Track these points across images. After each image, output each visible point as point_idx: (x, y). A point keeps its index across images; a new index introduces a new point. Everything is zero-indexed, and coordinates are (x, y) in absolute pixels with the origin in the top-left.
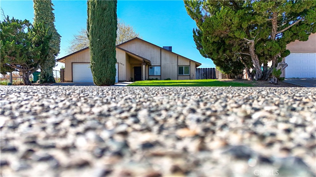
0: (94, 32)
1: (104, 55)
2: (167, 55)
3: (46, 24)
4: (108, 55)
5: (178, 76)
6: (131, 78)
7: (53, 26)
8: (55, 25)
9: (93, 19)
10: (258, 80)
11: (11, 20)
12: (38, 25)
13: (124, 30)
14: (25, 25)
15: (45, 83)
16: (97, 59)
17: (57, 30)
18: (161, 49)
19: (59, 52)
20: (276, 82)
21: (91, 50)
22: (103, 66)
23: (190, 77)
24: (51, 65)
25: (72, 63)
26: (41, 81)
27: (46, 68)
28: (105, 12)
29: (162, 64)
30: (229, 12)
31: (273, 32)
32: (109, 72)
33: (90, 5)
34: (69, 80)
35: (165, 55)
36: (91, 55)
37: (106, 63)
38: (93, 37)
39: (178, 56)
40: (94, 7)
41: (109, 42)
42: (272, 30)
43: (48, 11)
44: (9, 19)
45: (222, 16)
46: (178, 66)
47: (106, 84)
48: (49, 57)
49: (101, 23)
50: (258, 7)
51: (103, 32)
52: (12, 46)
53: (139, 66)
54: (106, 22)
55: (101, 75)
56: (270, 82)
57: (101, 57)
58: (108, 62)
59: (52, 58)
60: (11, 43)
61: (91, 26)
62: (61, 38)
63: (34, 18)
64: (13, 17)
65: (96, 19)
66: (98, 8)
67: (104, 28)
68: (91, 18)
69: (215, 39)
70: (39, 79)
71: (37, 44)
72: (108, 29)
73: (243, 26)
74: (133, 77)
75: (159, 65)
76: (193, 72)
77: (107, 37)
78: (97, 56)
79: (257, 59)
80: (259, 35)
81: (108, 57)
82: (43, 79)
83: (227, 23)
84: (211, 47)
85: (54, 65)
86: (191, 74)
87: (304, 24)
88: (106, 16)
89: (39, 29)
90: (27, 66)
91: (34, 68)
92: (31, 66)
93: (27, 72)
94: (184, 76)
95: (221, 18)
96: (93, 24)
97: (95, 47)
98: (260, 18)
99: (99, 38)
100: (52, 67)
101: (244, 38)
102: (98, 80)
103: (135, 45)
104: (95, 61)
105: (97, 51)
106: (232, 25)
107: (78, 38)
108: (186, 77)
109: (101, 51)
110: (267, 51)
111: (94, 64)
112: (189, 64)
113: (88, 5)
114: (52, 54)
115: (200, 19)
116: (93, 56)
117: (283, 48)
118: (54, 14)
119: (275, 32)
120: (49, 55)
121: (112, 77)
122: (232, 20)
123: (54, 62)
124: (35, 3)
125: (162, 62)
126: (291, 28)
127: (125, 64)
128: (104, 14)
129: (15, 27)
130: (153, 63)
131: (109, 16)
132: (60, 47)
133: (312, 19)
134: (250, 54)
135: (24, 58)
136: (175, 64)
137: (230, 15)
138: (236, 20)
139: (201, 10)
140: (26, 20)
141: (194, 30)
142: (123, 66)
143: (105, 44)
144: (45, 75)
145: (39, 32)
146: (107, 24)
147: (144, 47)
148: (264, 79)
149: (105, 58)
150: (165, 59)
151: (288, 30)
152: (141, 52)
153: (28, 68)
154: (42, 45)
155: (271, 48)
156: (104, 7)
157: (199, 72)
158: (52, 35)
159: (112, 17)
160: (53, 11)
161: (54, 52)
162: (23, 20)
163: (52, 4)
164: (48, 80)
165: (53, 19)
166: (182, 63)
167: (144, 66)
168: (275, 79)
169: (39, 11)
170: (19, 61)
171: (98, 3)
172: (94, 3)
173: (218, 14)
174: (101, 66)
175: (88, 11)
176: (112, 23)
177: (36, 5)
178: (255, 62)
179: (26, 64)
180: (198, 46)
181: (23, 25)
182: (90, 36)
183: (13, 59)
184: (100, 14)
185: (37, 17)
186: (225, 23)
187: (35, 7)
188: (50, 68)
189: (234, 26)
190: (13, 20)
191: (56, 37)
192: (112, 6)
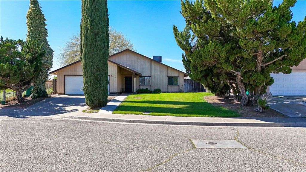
0: (87, 56)
1: (97, 79)
2: (157, 66)
3: (40, 40)
4: (100, 78)
5: (167, 86)
6: (122, 88)
7: (46, 42)
8: (48, 41)
9: (86, 43)
10: (244, 105)
11: (4, 40)
12: (32, 43)
13: (115, 37)
14: (18, 44)
15: (38, 98)
16: (90, 82)
17: (49, 45)
18: (151, 60)
19: (52, 66)
20: (261, 111)
21: (84, 73)
22: (95, 89)
23: (179, 87)
24: (43, 80)
25: (64, 75)
26: (34, 96)
27: (39, 83)
28: (98, 36)
29: (152, 75)
30: (217, 46)
31: (258, 64)
32: (101, 94)
33: (83, 30)
34: (61, 92)
35: (154, 65)
36: (84, 78)
37: (98, 86)
38: (86, 61)
39: (167, 67)
40: (87, 31)
41: (102, 65)
42: (258, 63)
43: (41, 27)
44: (3, 39)
45: (210, 49)
46: (167, 76)
47: (98, 105)
48: (42, 72)
49: (94, 47)
50: (244, 44)
51: (96, 56)
52: (6, 68)
53: (130, 76)
54: (98, 46)
55: (93, 97)
56: (256, 111)
57: (93, 80)
58: (101, 85)
59: (45, 73)
60: (5, 65)
61: (84, 49)
62: (53, 53)
63: (28, 34)
64: (7, 38)
65: (89, 44)
66: (90, 33)
67: (96, 52)
68: (84, 42)
69: (203, 68)
70: (31, 94)
71: (31, 61)
72: (100, 53)
73: (230, 59)
74: (124, 88)
75: (150, 75)
76: (182, 83)
77: (100, 61)
78: (89, 80)
79: (243, 87)
80: (246, 67)
81: (100, 80)
82: (36, 94)
83: (215, 56)
84: (200, 75)
85: (47, 79)
86: (180, 84)
87: (288, 59)
88: (99, 40)
89: (32, 46)
90: (21, 84)
91: (27, 85)
92: (24, 84)
93: (20, 90)
94: (173, 86)
95: (209, 52)
96: (86, 48)
97: (88, 71)
98: (246, 54)
99: (92, 61)
100: (45, 81)
101: (231, 70)
102: (91, 102)
103: (126, 56)
104: (87, 84)
105: (90, 74)
106: (220, 58)
107: (70, 45)
108: (175, 87)
109: (94, 74)
110: (253, 81)
111: (87, 86)
112: (178, 75)
113: (81, 28)
114: (45, 69)
115: (189, 50)
116: (85, 79)
117: (267, 79)
118: (47, 30)
119: (260, 64)
120: (42, 70)
121: (104, 99)
122: (220, 54)
123: (47, 76)
124: (28, 19)
125: (152, 73)
126: (275, 62)
127: (116, 77)
128: (97, 38)
129: (9, 48)
130: (144, 74)
131: (101, 40)
132: (52, 61)
133: (295, 56)
134: (236, 82)
135: (17, 78)
136: (165, 75)
137: (218, 49)
138: (223, 55)
139: (190, 42)
140: (19, 39)
141: (183, 55)
142: (114, 78)
143: (98, 68)
144: (37, 90)
145: (32, 49)
146: (100, 49)
147: (134, 58)
148: (250, 104)
149: (97, 80)
150: (155, 70)
151: (272, 64)
152: (132, 63)
153: (22, 85)
154: (35, 63)
155: (256, 79)
156: (97, 32)
157: (188, 82)
158: (45, 50)
159: (104, 41)
160: (46, 27)
161: (47, 68)
162: (17, 40)
163: (45, 20)
164: (41, 95)
165: (46, 34)
166: (171, 74)
167: (135, 79)
168: (260, 108)
169: (32, 28)
170: (13, 81)
171: (91, 28)
172: (87, 27)
173: (207, 47)
174: (94, 88)
175: (81, 34)
176: (105, 47)
177: (29, 21)
178: (242, 90)
179: (20, 83)
180: (187, 70)
181: (17, 45)
182: (83, 59)
183: (7, 80)
184: (93, 38)
185: (30, 33)
186: (213, 56)
187: (28, 24)
188: (43, 82)
189: (222, 59)
190: (7, 40)
191: (49, 52)
192: (104, 30)
